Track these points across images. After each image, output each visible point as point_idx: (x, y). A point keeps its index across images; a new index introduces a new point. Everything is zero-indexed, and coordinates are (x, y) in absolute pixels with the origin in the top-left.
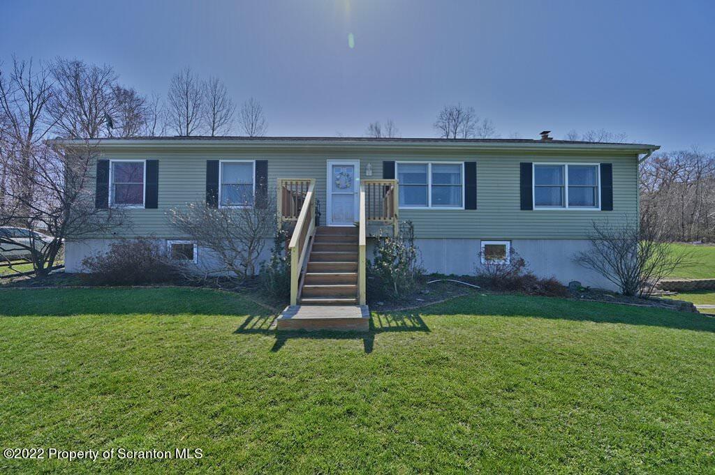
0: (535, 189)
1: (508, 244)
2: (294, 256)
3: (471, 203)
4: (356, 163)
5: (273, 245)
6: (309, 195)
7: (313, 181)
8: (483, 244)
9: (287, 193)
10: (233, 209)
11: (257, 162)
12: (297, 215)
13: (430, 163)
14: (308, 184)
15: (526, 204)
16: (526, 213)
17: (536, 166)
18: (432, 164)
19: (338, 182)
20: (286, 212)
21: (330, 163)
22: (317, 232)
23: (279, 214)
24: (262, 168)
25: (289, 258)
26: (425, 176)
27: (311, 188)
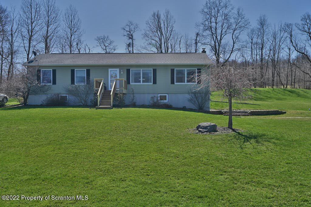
0: (176, 77)
1: (167, 95)
2: (98, 97)
3: (155, 82)
4: (118, 70)
5: (94, 95)
6: (102, 83)
7: (103, 79)
8: (159, 95)
9: (97, 81)
10: (80, 85)
11: (87, 70)
12: (99, 88)
13: (141, 69)
14: (102, 80)
15: (173, 82)
16: (173, 85)
17: (176, 70)
18: (142, 70)
19: (112, 76)
20: (97, 87)
21: (110, 70)
22: (104, 92)
23: (95, 88)
24: (88, 72)
25: (97, 98)
26: (140, 73)
27: (102, 81)
